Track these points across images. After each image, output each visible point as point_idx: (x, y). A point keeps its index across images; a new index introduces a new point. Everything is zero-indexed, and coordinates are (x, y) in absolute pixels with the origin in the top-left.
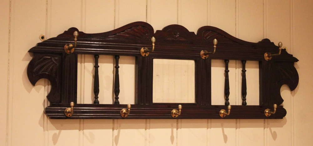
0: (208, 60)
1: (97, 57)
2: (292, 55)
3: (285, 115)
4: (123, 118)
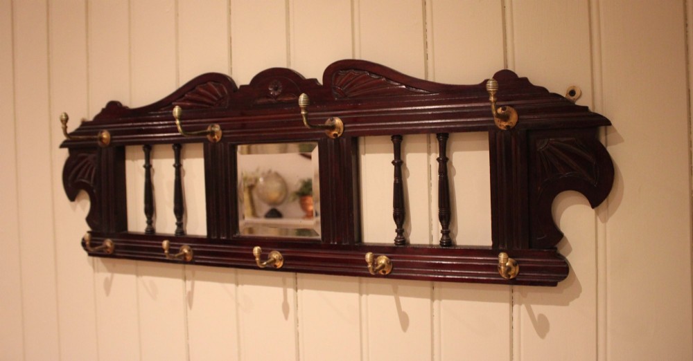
0: (345, 140)
1: (146, 149)
2: (586, 108)
3: (565, 277)
4: (185, 262)
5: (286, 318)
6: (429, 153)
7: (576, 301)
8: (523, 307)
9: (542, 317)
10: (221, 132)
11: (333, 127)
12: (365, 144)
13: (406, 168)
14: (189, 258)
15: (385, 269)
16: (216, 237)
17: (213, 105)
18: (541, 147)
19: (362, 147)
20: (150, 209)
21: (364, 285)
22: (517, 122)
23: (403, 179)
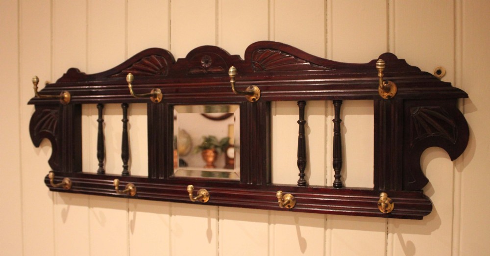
0: (261, 103)
1: (100, 107)
2: (449, 84)
3: (429, 213)
4: (130, 197)
5: (210, 241)
6: (326, 115)
7: (436, 231)
8: (396, 235)
9: (410, 243)
10: (162, 95)
11: (252, 94)
12: (276, 107)
13: (308, 127)
14: (133, 194)
15: (290, 205)
16: (155, 178)
17: (155, 74)
18: (415, 112)
19: (273, 110)
20: (101, 155)
21: (272, 217)
22: (396, 94)
23: (305, 135)
